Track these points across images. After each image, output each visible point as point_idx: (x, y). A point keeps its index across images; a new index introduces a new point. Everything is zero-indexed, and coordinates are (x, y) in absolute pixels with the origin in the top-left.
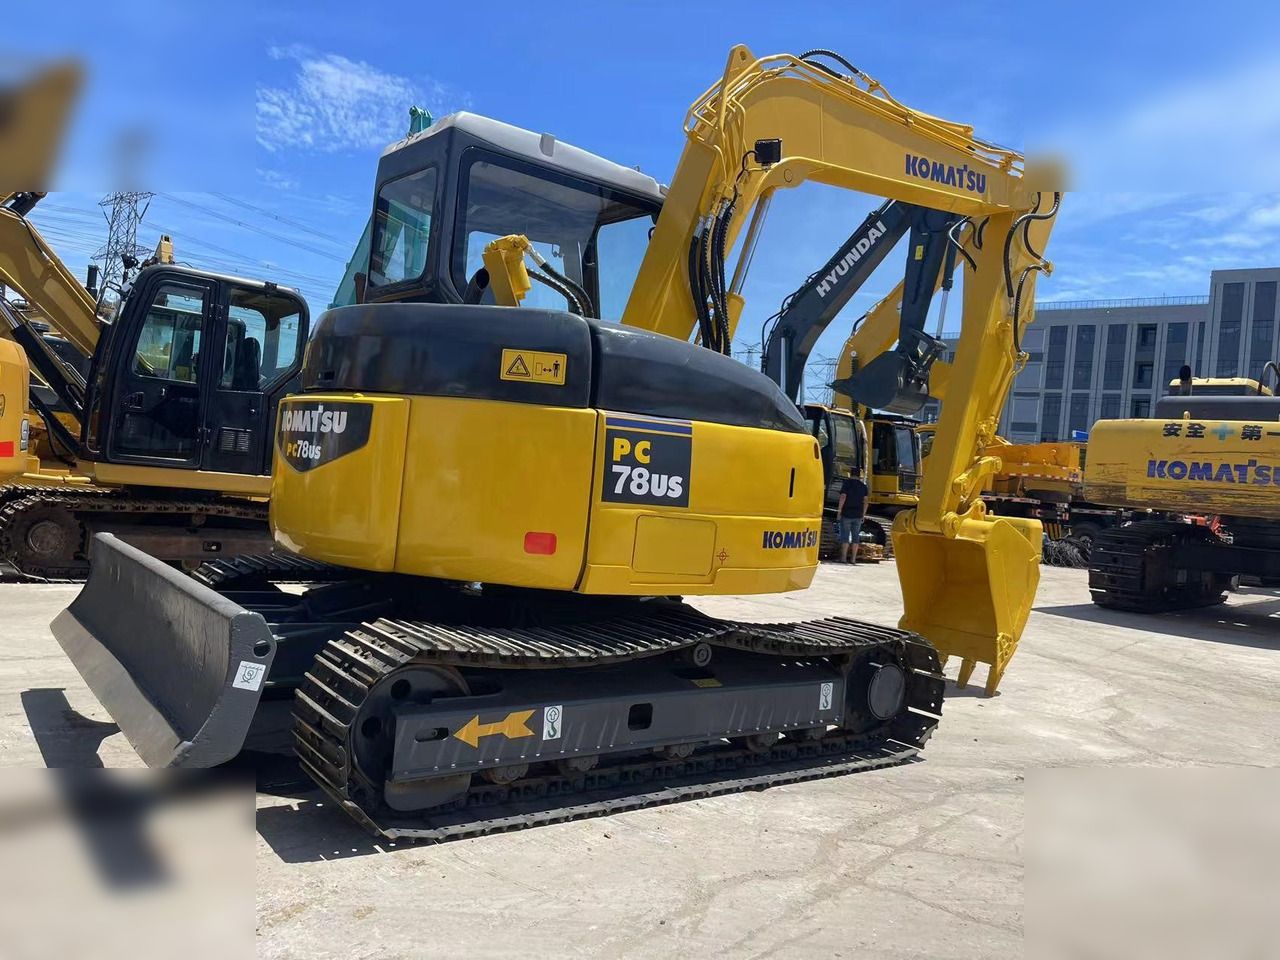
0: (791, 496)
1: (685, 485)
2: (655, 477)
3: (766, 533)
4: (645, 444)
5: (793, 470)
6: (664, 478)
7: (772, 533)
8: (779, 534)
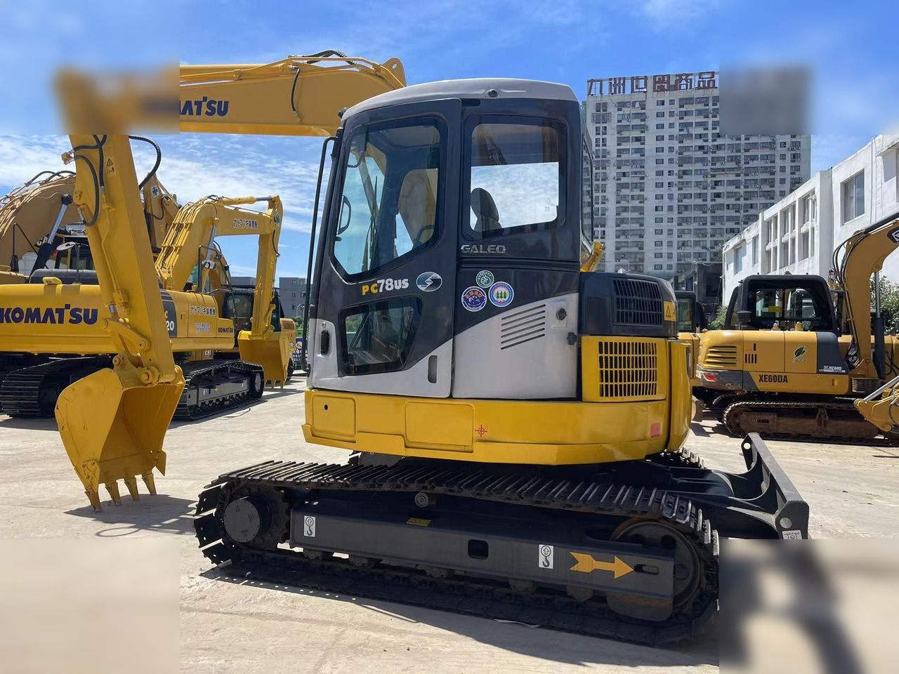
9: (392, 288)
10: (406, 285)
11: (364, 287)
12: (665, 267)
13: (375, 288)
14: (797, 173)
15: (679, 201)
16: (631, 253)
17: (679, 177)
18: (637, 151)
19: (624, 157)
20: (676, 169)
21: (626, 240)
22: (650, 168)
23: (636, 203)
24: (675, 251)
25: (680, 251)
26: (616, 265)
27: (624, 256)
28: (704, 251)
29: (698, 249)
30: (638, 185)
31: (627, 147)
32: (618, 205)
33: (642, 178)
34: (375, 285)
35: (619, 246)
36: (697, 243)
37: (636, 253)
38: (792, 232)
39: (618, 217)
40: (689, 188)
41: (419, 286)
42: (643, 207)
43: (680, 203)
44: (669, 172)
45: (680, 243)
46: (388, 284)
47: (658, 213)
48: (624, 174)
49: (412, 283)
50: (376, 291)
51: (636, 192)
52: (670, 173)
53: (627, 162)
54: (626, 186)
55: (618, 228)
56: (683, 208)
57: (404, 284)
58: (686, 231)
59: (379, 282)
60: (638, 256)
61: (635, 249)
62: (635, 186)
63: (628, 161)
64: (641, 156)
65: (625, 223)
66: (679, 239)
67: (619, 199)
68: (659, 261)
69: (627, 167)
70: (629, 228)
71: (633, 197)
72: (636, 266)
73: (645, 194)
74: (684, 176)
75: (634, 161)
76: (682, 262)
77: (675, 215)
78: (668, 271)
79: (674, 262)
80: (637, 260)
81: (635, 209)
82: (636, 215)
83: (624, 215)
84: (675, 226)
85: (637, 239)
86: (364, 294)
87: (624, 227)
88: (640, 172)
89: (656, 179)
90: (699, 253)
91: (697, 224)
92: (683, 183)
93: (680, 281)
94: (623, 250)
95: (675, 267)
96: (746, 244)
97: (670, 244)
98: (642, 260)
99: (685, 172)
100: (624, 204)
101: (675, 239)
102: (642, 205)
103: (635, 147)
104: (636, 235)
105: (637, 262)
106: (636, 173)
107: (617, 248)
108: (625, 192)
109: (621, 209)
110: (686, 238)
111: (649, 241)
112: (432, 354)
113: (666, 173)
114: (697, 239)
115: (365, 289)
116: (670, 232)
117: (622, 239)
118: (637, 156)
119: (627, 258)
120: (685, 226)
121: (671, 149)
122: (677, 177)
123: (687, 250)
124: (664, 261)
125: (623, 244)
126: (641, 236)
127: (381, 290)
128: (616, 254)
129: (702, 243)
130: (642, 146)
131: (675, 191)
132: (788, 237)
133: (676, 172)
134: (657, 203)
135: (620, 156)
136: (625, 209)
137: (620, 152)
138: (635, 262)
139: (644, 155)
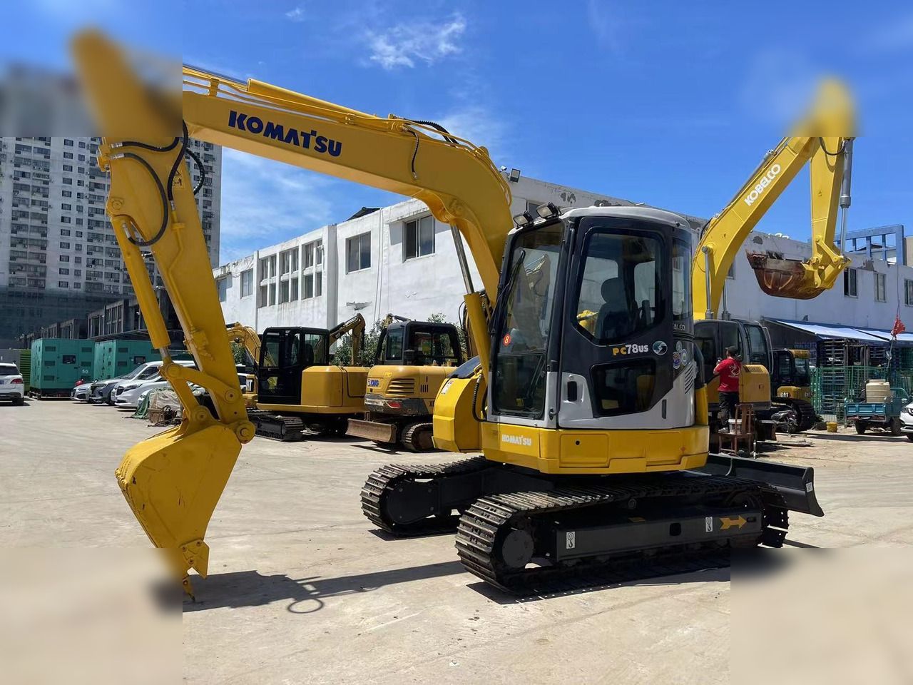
9: (637, 352)
10: (647, 350)
11: (614, 349)
12: (71, 285)
13: (624, 351)
14: (209, 208)
15: (89, 215)
16: (30, 266)
17: (90, 190)
18: (40, 151)
19: (24, 154)
20: (87, 180)
21: (25, 250)
22: (56, 174)
23: (37, 209)
24: (84, 269)
25: (89, 269)
26: (10, 278)
27: (21, 268)
28: (116, 271)
29: (110, 269)
30: (41, 190)
31: (29, 144)
32: (15, 208)
33: (46, 183)
34: (624, 348)
35: (15, 255)
36: (109, 263)
37: (36, 267)
38: (292, 273)
39: (15, 222)
40: (101, 204)
41: (655, 351)
42: (46, 215)
43: (91, 218)
44: (79, 181)
45: (90, 261)
46: (634, 349)
47: (65, 225)
48: (24, 175)
49: (650, 348)
50: (625, 353)
51: (38, 197)
52: (80, 183)
53: (27, 161)
54: (25, 188)
55: (14, 235)
56: (94, 223)
57: (645, 349)
58: (97, 249)
59: (627, 346)
60: (38, 269)
61: (36, 262)
62: (38, 190)
63: (29, 160)
64: (45, 157)
65: (24, 231)
66: (89, 256)
67: (16, 201)
68: (64, 278)
69: (28, 167)
70: (28, 237)
71: (34, 202)
72: (36, 281)
73: (50, 201)
74: (96, 190)
75: (36, 163)
76: (92, 281)
77: (84, 229)
78: (76, 289)
79: (83, 280)
80: (37, 274)
81: (35, 216)
82: (37, 223)
83: (22, 221)
84: (84, 241)
85: (37, 250)
86: (615, 354)
87: (21, 234)
88: (44, 176)
89: (63, 186)
90: (112, 274)
91: (109, 242)
92: (95, 196)
93: (130, 305)
94: (19, 261)
95: (82, 286)
96: (232, 277)
97: (78, 260)
98: (44, 274)
99: (97, 186)
100: (22, 208)
101: (84, 255)
102: (45, 212)
103: (39, 146)
104: (37, 245)
105: (37, 276)
106: (38, 175)
107: (12, 258)
108: (24, 194)
109: (18, 214)
110: (96, 256)
111: (53, 252)
112: (664, 398)
113: (75, 183)
114: (110, 259)
115: (615, 351)
116: (79, 248)
117: (19, 248)
118: (40, 157)
119: (25, 271)
120: (95, 243)
121: (81, 158)
122: (87, 189)
123: (99, 269)
124: (70, 278)
125: (20, 254)
126: (44, 248)
127: (629, 352)
128: (11, 265)
129: (114, 264)
130: (47, 147)
131: (85, 203)
132: (288, 276)
133: (87, 182)
134: (65, 213)
135: (19, 153)
136: (24, 215)
137: (19, 149)
138: (36, 276)
139: (49, 157)
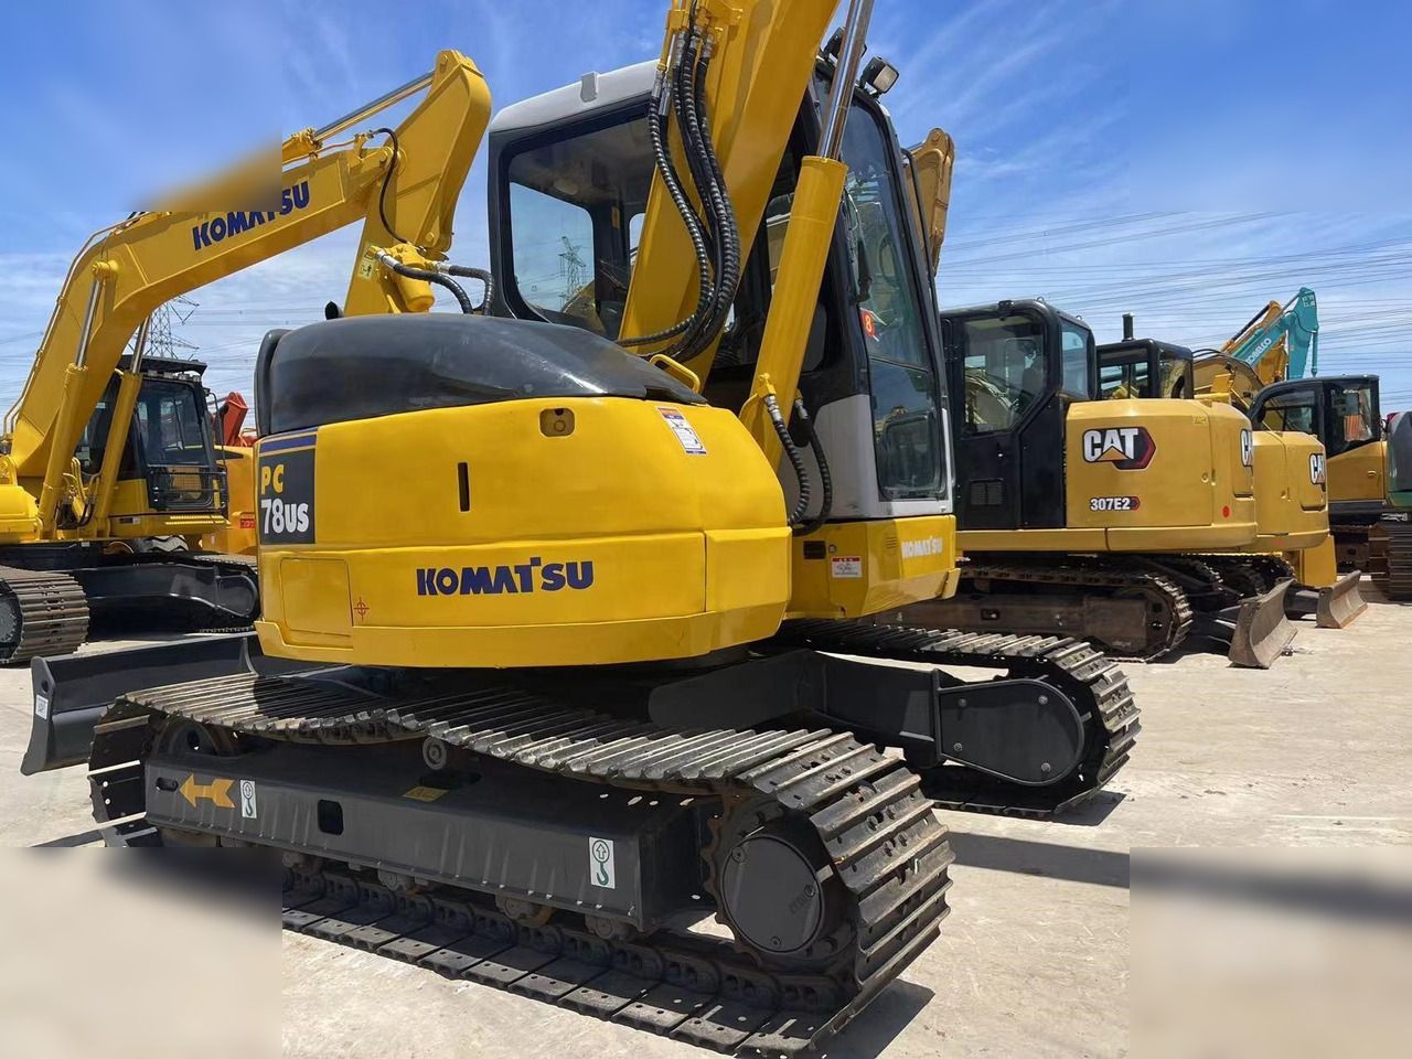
0: (465, 506)
1: (311, 514)
2: (287, 507)
3: (420, 572)
4: (280, 469)
5: (463, 468)
6: (294, 506)
7: (432, 572)
8: (448, 572)
